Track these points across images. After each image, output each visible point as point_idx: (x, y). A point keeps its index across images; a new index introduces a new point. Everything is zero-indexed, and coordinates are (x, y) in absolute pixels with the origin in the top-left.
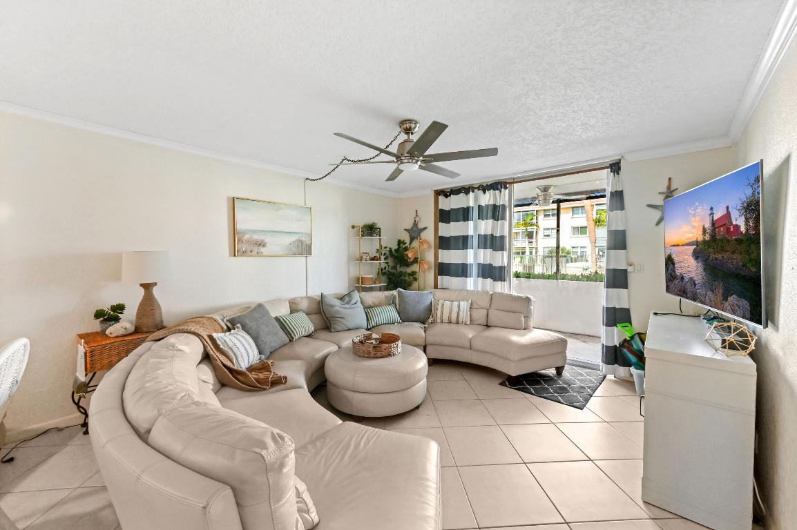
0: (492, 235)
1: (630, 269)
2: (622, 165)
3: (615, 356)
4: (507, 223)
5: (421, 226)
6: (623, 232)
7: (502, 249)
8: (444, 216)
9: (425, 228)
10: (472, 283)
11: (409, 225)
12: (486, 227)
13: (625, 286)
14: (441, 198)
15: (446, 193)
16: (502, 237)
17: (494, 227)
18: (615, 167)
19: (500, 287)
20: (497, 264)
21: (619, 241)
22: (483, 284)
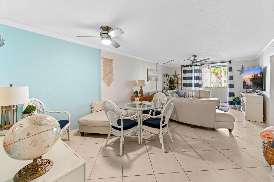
0: (199, 77)
1: (234, 84)
2: (232, 62)
3: (231, 103)
4: (202, 74)
5: (177, 74)
6: (232, 76)
7: (201, 80)
8: (185, 72)
9: (179, 75)
10: (193, 88)
11: (174, 74)
12: (197, 75)
13: (233, 88)
14: (183, 67)
15: (185, 66)
16: (201, 77)
17: (199, 75)
18: (230, 62)
19: (200, 89)
20: (200, 83)
21: (231, 78)
22: (196, 88)
